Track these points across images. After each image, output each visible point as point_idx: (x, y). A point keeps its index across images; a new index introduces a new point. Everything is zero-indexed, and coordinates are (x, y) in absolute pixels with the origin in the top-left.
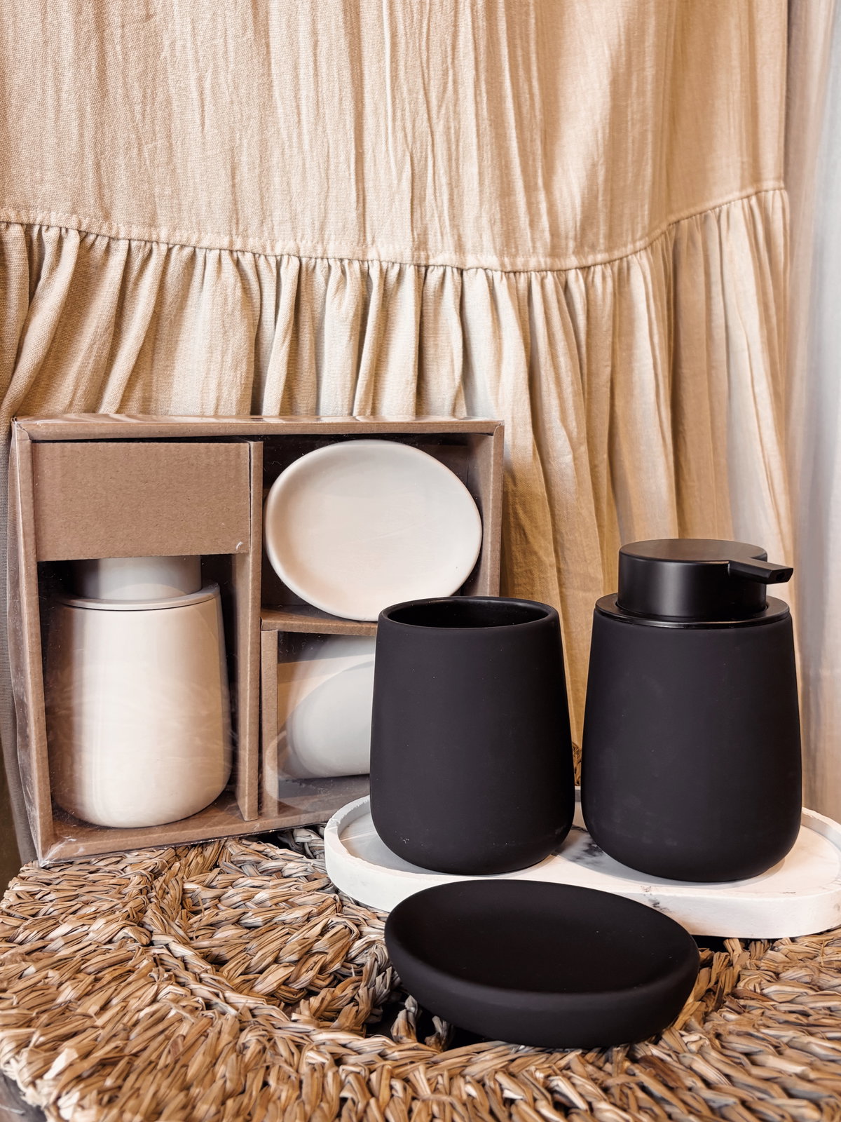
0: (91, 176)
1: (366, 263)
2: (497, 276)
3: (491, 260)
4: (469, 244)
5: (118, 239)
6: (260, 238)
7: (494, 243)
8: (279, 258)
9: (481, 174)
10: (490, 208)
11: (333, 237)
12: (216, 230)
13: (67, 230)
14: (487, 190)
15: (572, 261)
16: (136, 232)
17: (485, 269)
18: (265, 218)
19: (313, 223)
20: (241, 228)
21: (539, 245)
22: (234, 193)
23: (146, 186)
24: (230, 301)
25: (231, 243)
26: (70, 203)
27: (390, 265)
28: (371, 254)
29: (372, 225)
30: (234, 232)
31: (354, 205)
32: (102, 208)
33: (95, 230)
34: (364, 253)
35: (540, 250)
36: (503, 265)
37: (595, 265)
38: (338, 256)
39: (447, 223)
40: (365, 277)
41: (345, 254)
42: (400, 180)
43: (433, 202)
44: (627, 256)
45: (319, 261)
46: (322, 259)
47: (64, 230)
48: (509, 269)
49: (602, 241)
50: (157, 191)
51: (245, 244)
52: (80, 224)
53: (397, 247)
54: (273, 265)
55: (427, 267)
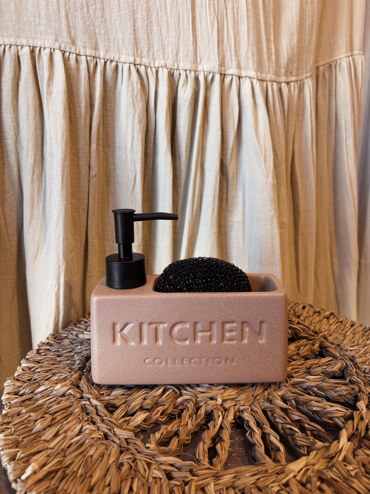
0: (64, 21)
1: (197, 73)
2: (255, 81)
3: (252, 73)
4: (243, 65)
5: (80, 56)
6: (148, 58)
7: (254, 65)
8: (157, 68)
9: (248, 30)
10: (252, 48)
11: (182, 59)
12: (127, 53)
13: (54, 49)
14: (251, 39)
15: (283, 79)
16: (89, 52)
17: (250, 78)
18: (150, 48)
19: (173, 51)
20: (139, 53)
21: (271, 69)
22: (135, 34)
23: (92, 28)
24: (135, 90)
25: (135, 60)
26: (54, 36)
27: (208, 73)
28: (200, 68)
29: (200, 54)
30: (136, 55)
31: (192, 43)
32: (70, 38)
33: (68, 50)
34: (197, 67)
35: (271, 71)
36: (257, 76)
37: (291, 82)
38: (184, 68)
39: (233, 54)
40: (197, 79)
41: (188, 67)
42: (212, 31)
43: (227, 43)
44: (303, 80)
45: (175, 71)
46: (177, 70)
47: (52, 50)
48: (260, 78)
49: (295, 71)
50: (97, 31)
51: (141, 62)
52: (60, 47)
53: (212, 64)
54: (154, 72)
55: (225, 75)
